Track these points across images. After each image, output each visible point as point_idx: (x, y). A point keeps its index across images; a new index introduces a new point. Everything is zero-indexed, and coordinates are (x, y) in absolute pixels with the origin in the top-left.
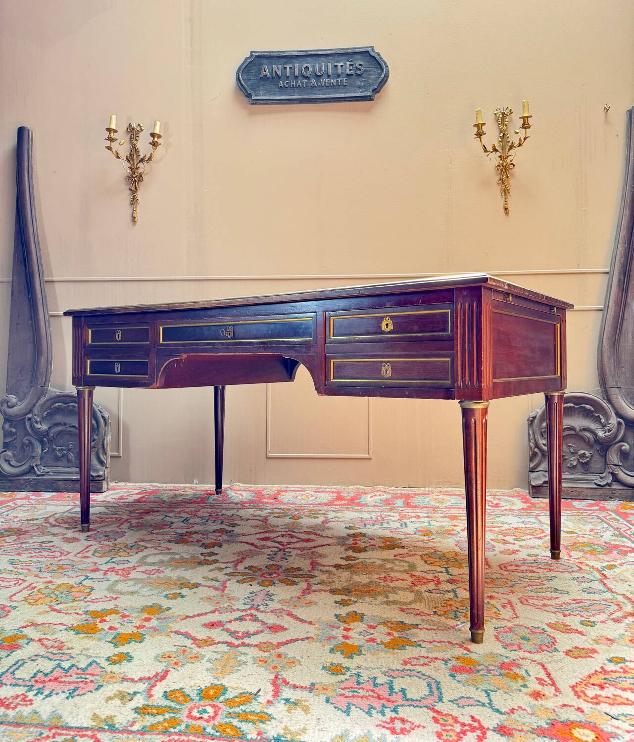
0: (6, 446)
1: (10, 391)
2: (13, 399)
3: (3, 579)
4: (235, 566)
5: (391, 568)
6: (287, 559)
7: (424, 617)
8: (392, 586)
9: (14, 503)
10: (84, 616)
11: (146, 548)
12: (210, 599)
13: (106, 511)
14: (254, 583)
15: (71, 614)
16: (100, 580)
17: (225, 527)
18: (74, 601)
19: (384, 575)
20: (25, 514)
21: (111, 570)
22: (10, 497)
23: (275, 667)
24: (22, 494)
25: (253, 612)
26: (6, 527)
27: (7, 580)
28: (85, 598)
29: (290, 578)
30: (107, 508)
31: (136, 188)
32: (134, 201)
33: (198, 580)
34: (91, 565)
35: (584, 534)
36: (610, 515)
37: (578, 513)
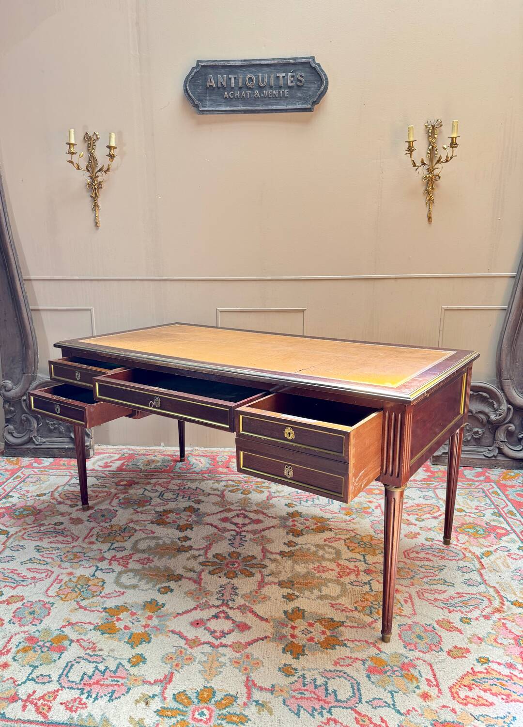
0: (8, 421)
1: (6, 376)
2: (9, 383)
3: (36, 570)
4: (206, 554)
5: (322, 556)
6: (243, 545)
7: (348, 613)
8: (324, 577)
9: (22, 473)
10: (104, 614)
11: (136, 531)
12: (191, 593)
13: (97, 482)
14: (222, 574)
15: (94, 611)
16: (107, 571)
17: (193, 504)
18: (93, 596)
19: (317, 564)
20: (35, 488)
21: (114, 559)
22: (17, 464)
23: (246, 669)
24: (26, 461)
25: (224, 608)
26: (23, 504)
27: (39, 571)
28: (101, 593)
29: (248, 568)
30: (98, 479)
31: (96, 195)
32: (95, 207)
33: (180, 571)
34: (97, 552)
35: (470, 513)
36: (493, 488)
37: (468, 484)
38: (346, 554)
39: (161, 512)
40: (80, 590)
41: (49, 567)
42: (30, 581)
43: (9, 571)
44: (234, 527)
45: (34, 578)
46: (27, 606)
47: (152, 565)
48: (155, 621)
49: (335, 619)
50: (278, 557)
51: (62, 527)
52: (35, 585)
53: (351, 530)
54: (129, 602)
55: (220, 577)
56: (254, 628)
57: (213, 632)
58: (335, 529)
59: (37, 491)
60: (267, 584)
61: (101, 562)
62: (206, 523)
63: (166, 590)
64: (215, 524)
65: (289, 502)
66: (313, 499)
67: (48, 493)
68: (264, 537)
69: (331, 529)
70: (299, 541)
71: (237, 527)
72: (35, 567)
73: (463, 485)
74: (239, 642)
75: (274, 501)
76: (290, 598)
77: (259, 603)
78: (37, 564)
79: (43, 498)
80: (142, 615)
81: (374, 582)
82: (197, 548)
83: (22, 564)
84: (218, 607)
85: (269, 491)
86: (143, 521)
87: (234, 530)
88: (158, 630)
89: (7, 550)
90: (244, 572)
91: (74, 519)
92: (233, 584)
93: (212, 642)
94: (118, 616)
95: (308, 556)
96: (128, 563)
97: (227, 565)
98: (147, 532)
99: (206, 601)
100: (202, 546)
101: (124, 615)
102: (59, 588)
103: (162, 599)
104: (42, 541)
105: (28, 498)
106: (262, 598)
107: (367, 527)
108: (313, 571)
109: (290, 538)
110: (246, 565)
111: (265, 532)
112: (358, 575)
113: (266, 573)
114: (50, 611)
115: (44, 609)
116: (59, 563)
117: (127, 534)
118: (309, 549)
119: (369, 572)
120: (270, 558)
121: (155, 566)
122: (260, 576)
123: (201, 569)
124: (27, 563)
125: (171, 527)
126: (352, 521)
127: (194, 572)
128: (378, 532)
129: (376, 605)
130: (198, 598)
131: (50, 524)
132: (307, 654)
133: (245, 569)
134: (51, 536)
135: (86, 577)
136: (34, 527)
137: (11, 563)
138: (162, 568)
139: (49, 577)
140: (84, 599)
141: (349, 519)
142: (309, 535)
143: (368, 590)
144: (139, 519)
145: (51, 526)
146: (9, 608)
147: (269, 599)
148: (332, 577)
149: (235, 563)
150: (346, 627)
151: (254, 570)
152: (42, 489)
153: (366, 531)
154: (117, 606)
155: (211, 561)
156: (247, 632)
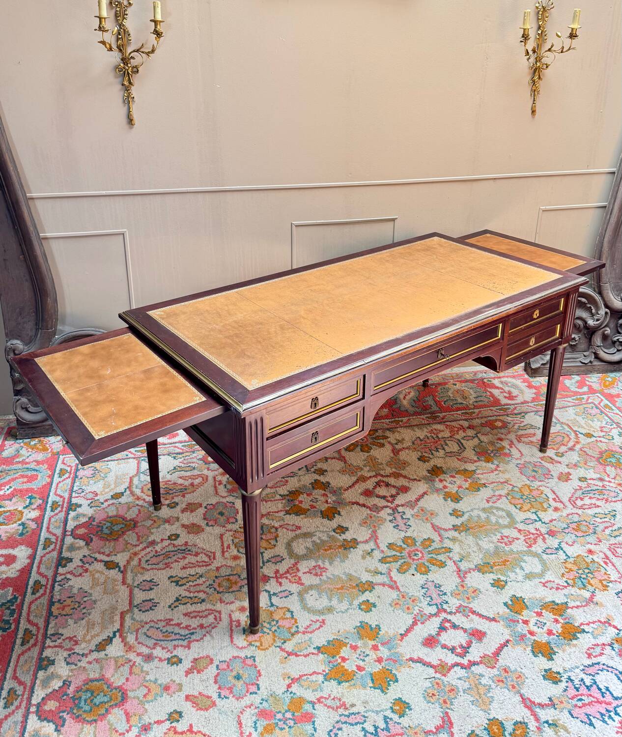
3: (196, 614)
4: (378, 547)
5: (497, 522)
6: (410, 526)
7: (563, 591)
8: (515, 550)
9: (64, 463)
10: (321, 656)
11: (276, 529)
12: (397, 604)
13: (177, 463)
14: (412, 571)
15: (308, 655)
16: (286, 593)
17: (317, 477)
18: (293, 635)
19: (499, 536)
20: (100, 484)
21: (278, 575)
22: (45, 449)
23: (513, 687)
24: (55, 442)
25: (443, 615)
26: (103, 516)
27: (201, 614)
28: (297, 627)
29: (434, 556)
30: (175, 458)
33: (365, 577)
35: (600, 437)
36: (602, 400)
37: (577, 399)
38: (520, 516)
39: (287, 495)
40: (270, 629)
41: (210, 607)
42: (200, 632)
43: (164, 624)
44: (382, 503)
45: (202, 626)
46: (225, 670)
47: (329, 574)
48: (384, 652)
49: (557, 601)
50: (456, 534)
51: (180, 542)
52: (212, 636)
53: (505, 482)
54: (339, 632)
55: (413, 575)
56: (488, 632)
57: (453, 650)
58: (489, 484)
59: (107, 490)
60: (466, 573)
61: (268, 584)
62: (350, 502)
63: (368, 606)
64: (361, 502)
65: (420, 454)
66: (442, 446)
67: (125, 492)
68: (424, 509)
69: (484, 485)
70: (463, 508)
71: (388, 501)
72: (192, 610)
73: (574, 401)
74: (485, 655)
75: (403, 456)
76: (499, 585)
77: (474, 600)
78: (191, 604)
79: (123, 500)
80: (365, 645)
81: (563, 545)
82: (362, 540)
83: (172, 610)
84: (436, 615)
85: (389, 443)
86: (275, 512)
87: (387, 507)
88: (395, 661)
89: (136, 591)
90: (433, 562)
91: (187, 526)
92: (433, 581)
93: (459, 662)
94: (340, 655)
95: (484, 526)
96: (300, 578)
97: (410, 557)
98: (290, 528)
99: (419, 610)
100: (367, 537)
101: (345, 652)
102: (244, 633)
103: (371, 619)
104: (171, 568)
105: (102, 504)
106: (473, 592)
107: (518, 475)
108: (499, 544)
109: (452, 505)
110: (430, 553)
111: (421, 503)
112: (544, 539)
113: (456, 558)
114: (258, 669)
115: (249, 668)
116: (218, 596)
117: (269, 536)
118: (479, 517)
119: (552, 533)
120: (448, 538)
121: (333, 575)
122: (453, 564)
123: (387, 569)
124: (178, 606)
125: (315, 516)
126: (498, 469)
127: (381, 574)
128: (531, 479)
129: (582, 574)
130: (408, 608)
131: (162, 540)
132: (558, 652)
133: (432, 557)
134: (178, 558)
135: (264, 609)
136: (145, 548)
137: (156, 610)
138: (344, 577)
139: (220, 620)
140: (285, 642)
141: (493, 467)
142: (468, 497)
143: (565, 558)
144: (269, 511)
145: (166, 543)
146: (205, 678)
147: (480, 592)
148: (522, 549)
149: (417, 552)
150: (572, 608)
151: (441, 557)
152: (113, 486)
153: (519, 481)
154: (329, 642)
155: (390, 555)
156: (485, 640)
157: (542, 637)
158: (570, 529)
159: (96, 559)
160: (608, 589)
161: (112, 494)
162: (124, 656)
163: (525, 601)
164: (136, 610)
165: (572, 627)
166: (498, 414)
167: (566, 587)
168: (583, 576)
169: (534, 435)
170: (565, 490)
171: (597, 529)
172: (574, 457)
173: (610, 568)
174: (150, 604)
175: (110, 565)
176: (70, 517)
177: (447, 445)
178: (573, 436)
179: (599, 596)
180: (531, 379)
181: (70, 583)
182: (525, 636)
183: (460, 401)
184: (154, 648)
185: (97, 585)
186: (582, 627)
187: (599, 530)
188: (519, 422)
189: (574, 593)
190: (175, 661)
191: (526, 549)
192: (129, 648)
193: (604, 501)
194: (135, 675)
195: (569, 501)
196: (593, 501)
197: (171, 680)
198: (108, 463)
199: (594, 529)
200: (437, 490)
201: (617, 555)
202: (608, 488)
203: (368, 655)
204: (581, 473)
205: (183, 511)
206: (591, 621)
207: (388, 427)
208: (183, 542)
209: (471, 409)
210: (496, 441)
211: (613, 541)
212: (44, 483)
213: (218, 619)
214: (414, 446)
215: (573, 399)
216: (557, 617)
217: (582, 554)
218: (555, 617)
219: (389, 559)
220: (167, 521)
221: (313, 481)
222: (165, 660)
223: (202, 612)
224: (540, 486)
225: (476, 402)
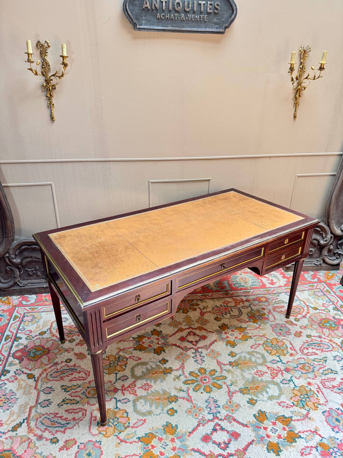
3: (72, 411)
4: (184, 373)
5: (256, 361)
6: (204, 361)
7: (291, 409)
8: (264, 380)
9: (17, 312)
10: (140, 444)
11: (127, 359)
12: (190, 412)
14: (202, 390)
15: (132, 442)
16: (125, 401)
17: (155, 328)
18: (126, 428)
19: (255, 370)
20: (35, 326)
21: (123, 388)
22: (9, 303)
24: (15, 299)
25: (216, 421)
26: (32, 345)
27: (75, 411)
28: (129, 423)
29: (216, 381)
31: (51, 95)
32: (50, 106)
33: (174, 393)
34: (109, 384)
35: (322, 310)
36: (325, 287)
37: (311, 286)
38: (269, 358)
39: (137, 338)
40: (113, 424)
41: (81, 406)
42: (73, 423)
43: (53, 416)
44: (190, 345)
45: (74, 419)
46: (82, 449)
47: (153, 389)
48: (178, 444)
49: (286, 416)
50: (230, 368)
51: (71, 364)
52: (79, 426)
53: (263, 336)
54: (153, 428)
55: (202, 393)
56: (242, 434)
57: (219, 445)
58: (253, 336)
59: (37, 330)
60: (233, 393)
61: (116, 394)
62: (171, 344)
63: (173, 412)
64: (178, 344)
65: (216, 316)
66: (229, 311)
67: (47, 331)
68: (214, 351)
69: (251, 337)
70: (237, 351)
71: (193, 345)
72: (71, 408)
73: (309, 287)
74: (238, 449)
75: (206, 316)
76: (252, 402)
77: (236, 412)
78: (71, 404)
79: (45, 336)
80: (167, 439)
81: (293, 378)
82: (175, 369)
83: (59, 407)
84: (212, 420)
85: (199, 308)
86: (128, 348)
87: (192, 348)
88: (183, 450)
89: (42, 393)
90: (214, 385)
91: (77, 354)
92: (213, 398)
93: (222, 453)
94: (151, 444)
95: (247, 363)
96: (135, 392)
97: (201, 381)
98: (135, 358)
99: (202, 417)
100: (178, 367)
101: (154, 442)
102: (98, 425)
103: (173, 420)
104: (64, 380)
105: (33, 338)
106: (236, 407)
107: (271, 332)
108: (255, 375)
109: (230, 349)
110: (213, 379)
111: (213, 347)
112: (282, 374)
113: (229, 383)
114: (101, 450)
115: (96, 448)
116: (87, 400)
117: (122, 363)
118: (245, 357)
119: (287, 370)
120: (225, 370)
121: (155, 390)
122: (226, 387)
123: (187, 388)
124: (63, 405)
125: (150, 352)
126: (260, 327)
127: (183, 391)
128: (278, 334)
129: (303, 398)
130: (196, 415)
131: (62, 362)
132: (283, 451)
133: (214, 382)
134: (69, 374)
135: (112, 410)
136: (51, 367)
137: (50, 407)
138: (161, 392)
139: (85, 416)
140: (120, 433)
141: (257, 326)
142: (240, 344)
143: (294, 387)
144: (124, 347)
145: (64, 364)
146: (70, 453)
147: (240, 406)
148: (268, 379)
149: (206, 378)
150: (294, 421)
151: (220, 382)
152: (41, 327)
153: (271, 335)
154: (146, 434)
155: (190, 379)
156: (239, 439)
157: (274, 439)
158: (299, 368)
159: (23, 372)
160: (318, 409)
161: (40, 332)
162: (26, 435)
163: (267, 414)
164: (39, 406)
165: (293, 434)
166: (264, 293)
167: (292, 406)
168: (304, 400)
169: (283, 307)
170: (298, 343)
171: (314, 369)
172: (305, 322)
173: (320, 395)
174: (48, 403)
175: (30, 376)
176: (14, 345)
177: (232, 311)
178: (306, 308)
179: (312, 414)
180: (285, 273)
181: (6, 386)
182: (264, 438)
183: (243, 284)
184: (44, 432)
185: (21, 388)
186: (299, 434)
187: (316, 369)
188: (275, 299)
189: (297, 411)
190: (54, 441)
191: (271, 379)
192: (30, 430)
193: (320, 351)
194: (31, 448)
195: (300, 350)
196: (314, 351)
197: (50, 454)
198: (42, 313)
199: (313, 369)
200: (223, 339)
201: (325, 386)
202: (323, 342)
203: (168, 445)
204: (308, 332)
205: (76, 345)
206: (305, 430)
207: (200, 298)
208: (73, 364)
209: (249, 289)
210: (261, 310)
211: (324, 377)
212: (4, 323)
213: (84, 415)
214: (213, 311)
215: (308, 286)
216: (285, 426)
217: (304, 385)
218: (283, 426)
219: (189, 382)
220: (67, 350)
221: (153, 330)
222: (49, 440)
223: (76, 410)
224: (283, 339)
225: (252, 285)
